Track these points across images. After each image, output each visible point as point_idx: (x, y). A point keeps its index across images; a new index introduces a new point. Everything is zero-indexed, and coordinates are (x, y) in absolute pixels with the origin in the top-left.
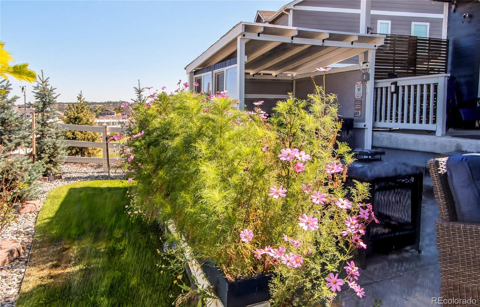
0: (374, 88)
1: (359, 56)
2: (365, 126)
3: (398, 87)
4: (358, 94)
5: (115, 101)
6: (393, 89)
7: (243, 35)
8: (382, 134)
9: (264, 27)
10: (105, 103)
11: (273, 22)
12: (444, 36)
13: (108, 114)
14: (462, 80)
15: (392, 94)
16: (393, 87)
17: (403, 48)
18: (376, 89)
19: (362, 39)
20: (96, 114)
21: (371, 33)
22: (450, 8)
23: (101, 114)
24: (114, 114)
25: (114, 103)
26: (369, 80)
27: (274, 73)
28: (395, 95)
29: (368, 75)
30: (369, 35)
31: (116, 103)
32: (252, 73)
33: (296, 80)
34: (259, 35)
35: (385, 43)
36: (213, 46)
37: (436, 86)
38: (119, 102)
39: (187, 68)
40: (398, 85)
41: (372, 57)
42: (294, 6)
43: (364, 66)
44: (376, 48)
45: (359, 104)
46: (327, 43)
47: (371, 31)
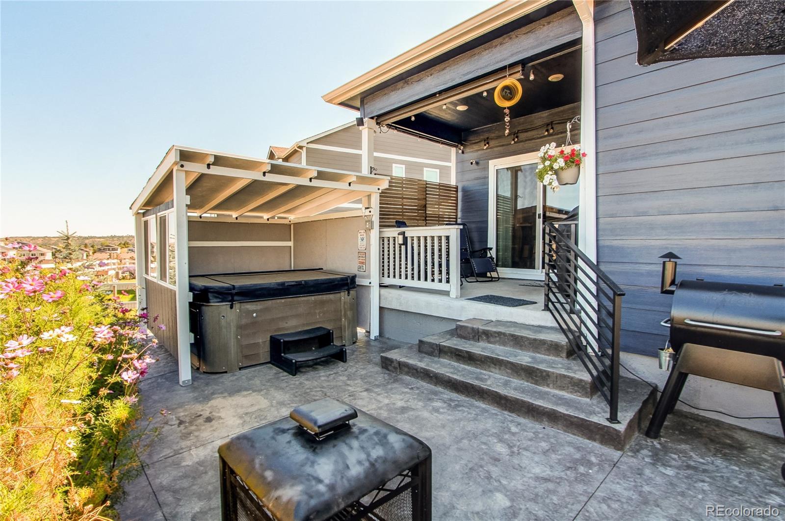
0: (380, 238)
1: (363, 199)
2: (370, 283)
3: (407, 237)
4: (361, 245)
5: (120, 235)
6: (401, 241)
7: (180, 165)
8: (390, 293)
9: (215, 155)
10: (108, 237)
11: (286, 159)
12: (453, 182)
13: (109, 250)
14: (473, 226)
15: (400, 245)
16: (401, 237)
17: (412, 193)
18: (382, 239)
19: (362, 180)
20: (94, 250)
21: (375, 174)
22: (457, 152)
23: (100, 250)
24: (117, 250)
25: (119, 237)
26: (372, 228)
27: (266, 216)
28: (403, 247)
29: (372, 223)
30: (373, 176)
31: (123, 237)
32: (234, 216)
33: (294, 224)
34: (209, 166)
35: (390, 186)
36: (151, 180)
37: (448, 238)
38: (126, 236)
39: (132, 207)
40: (406, 236)
41: (375, 201)
42: (307, 143)
43: (367, 212)
44: (380, 191)
45: (362, 257)
46: (316, 183)
47: (374, 172)
